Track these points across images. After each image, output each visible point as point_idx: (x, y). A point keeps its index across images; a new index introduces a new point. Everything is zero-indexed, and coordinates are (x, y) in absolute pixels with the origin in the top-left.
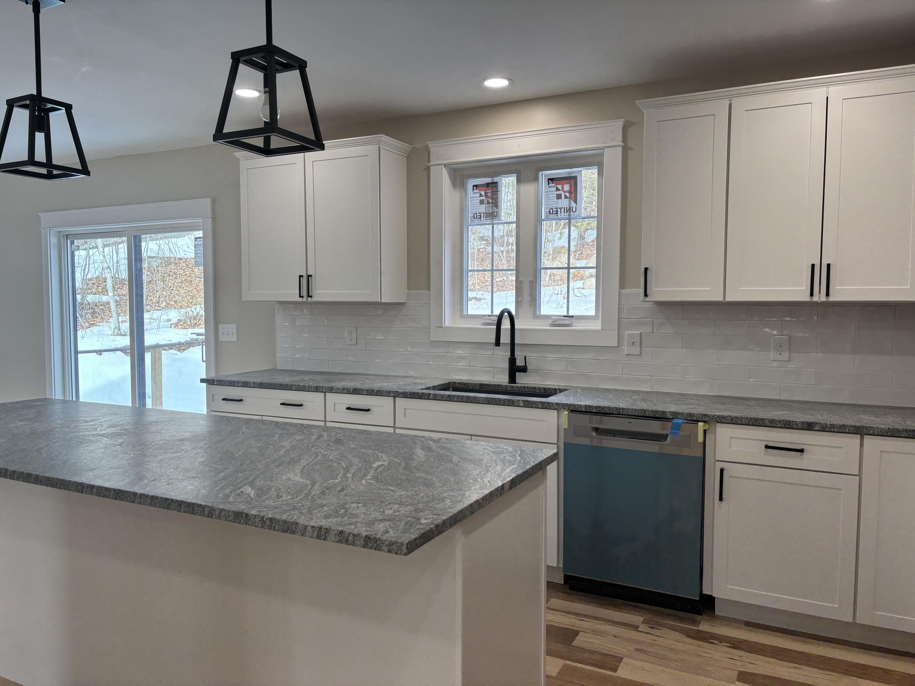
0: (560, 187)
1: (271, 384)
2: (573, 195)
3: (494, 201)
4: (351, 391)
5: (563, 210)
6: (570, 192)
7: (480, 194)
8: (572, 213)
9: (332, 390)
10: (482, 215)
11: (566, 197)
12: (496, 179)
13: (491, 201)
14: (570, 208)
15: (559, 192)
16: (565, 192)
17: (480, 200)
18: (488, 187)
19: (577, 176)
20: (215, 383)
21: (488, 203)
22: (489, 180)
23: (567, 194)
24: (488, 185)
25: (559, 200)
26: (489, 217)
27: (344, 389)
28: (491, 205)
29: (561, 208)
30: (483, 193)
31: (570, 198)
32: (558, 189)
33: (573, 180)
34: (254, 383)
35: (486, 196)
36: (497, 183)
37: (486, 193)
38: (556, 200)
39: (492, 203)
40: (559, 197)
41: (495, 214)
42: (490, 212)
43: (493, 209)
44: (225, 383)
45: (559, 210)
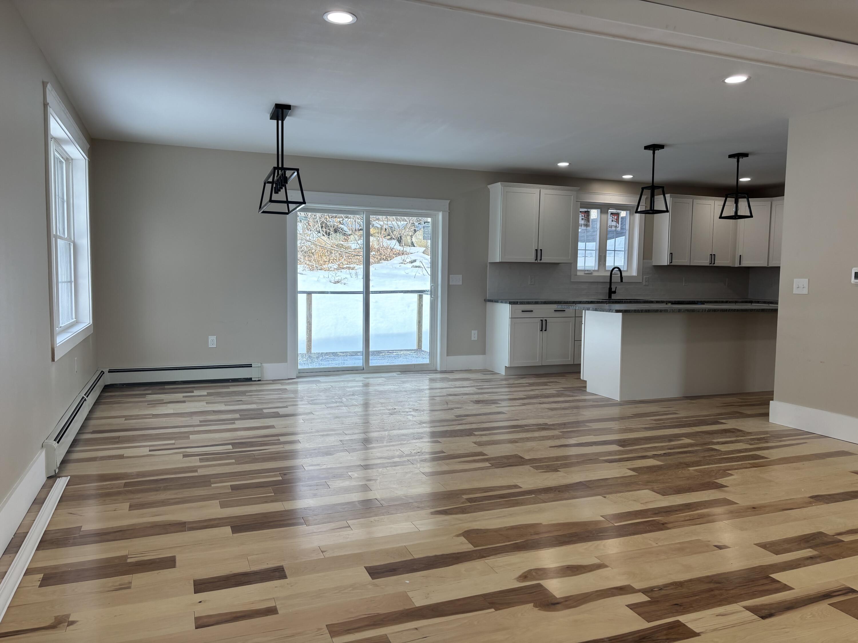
0: (614, 217)
1: (550, 302)
2: (617, 221)
3: (587, 219)
4: (590, 302)
5: (614, 226)
6: (616, 219)
7: (582, 215)
8: (617, 228)
9: (581, 302)
10: (582, 225)
11: (615, 221)
12: (589, 210)
13: (586, 219)
14: (616, 226)
15: (613, 219)
16: (615, 219)
17: (582, 218)
18: (585, 213)
19: (619, 213)
20: (519, 303)
21: (585, 220)
22: (586, 210)
23: (615, 220)
24: (585, 212)
25: (613, 222)
26: (585, 226)
27: (586, 301)
28: (586, 221)
29: (613, 226)
30: (583, 215)
31: (616, 222)
32: (613, 218)
33: (618, 214)
34: (541, 302)
35: (584, 216)
36: (589, 211)
37: (584, 215)
38: (611, 222)
39: (587, 220)
40: (612, 221)
41: (588, 225)
42: (586, 224)
43: (587, 223)
44: (525, 303)
45: (612, 226)
